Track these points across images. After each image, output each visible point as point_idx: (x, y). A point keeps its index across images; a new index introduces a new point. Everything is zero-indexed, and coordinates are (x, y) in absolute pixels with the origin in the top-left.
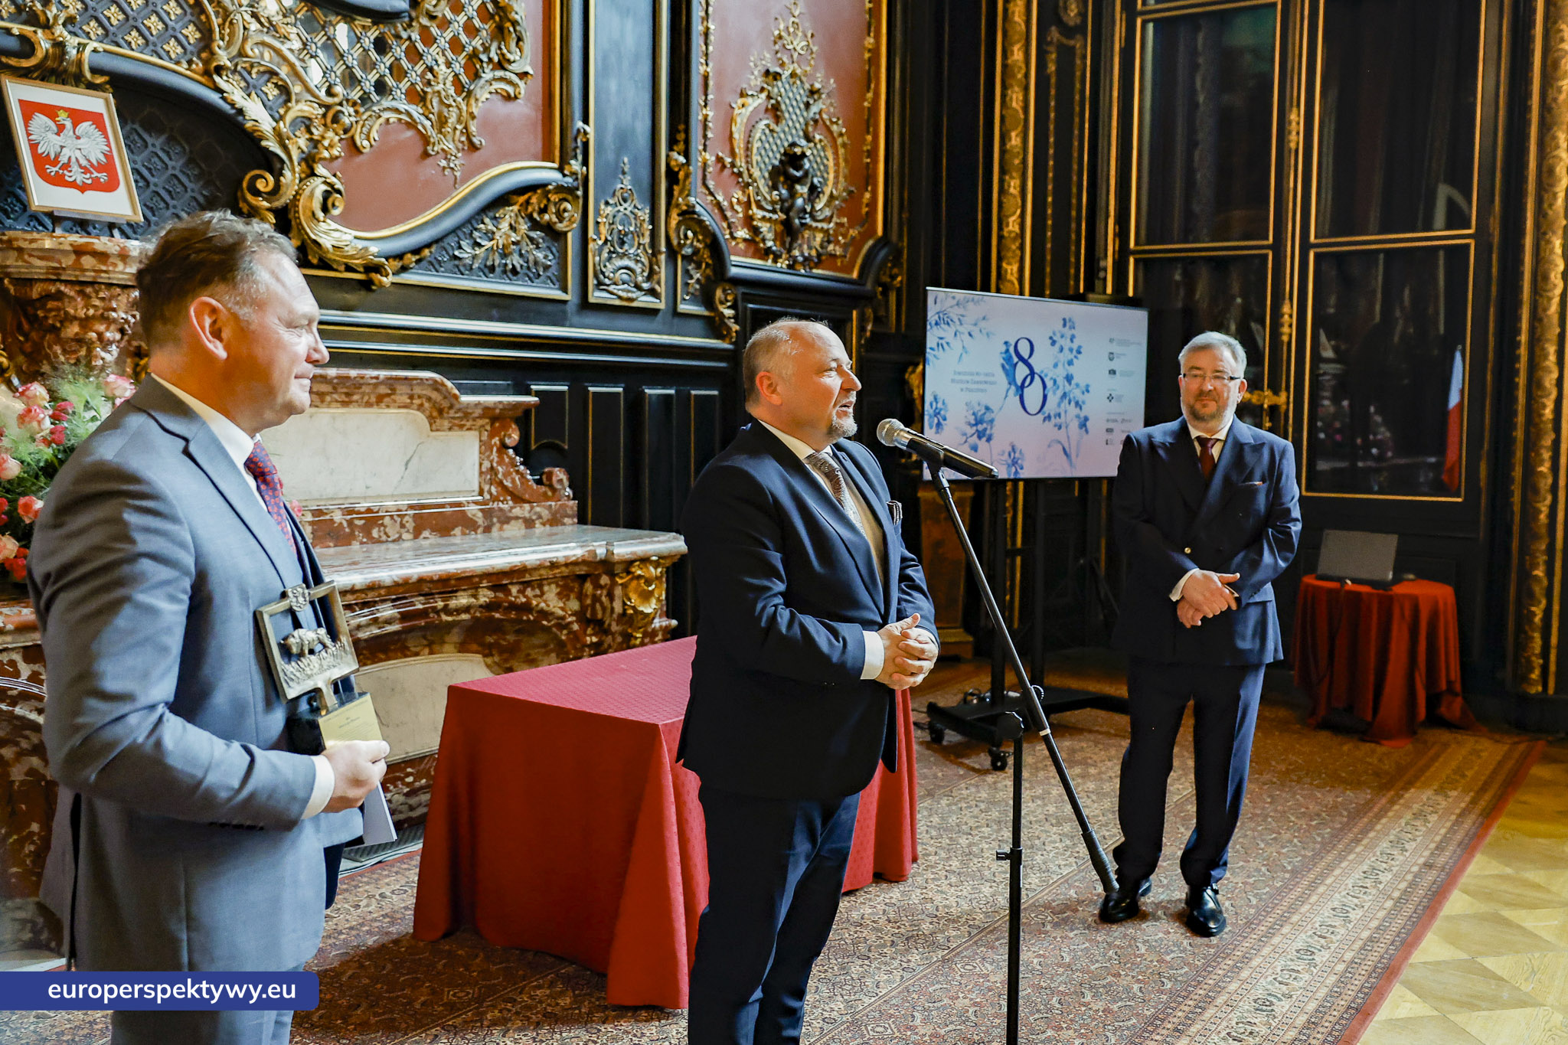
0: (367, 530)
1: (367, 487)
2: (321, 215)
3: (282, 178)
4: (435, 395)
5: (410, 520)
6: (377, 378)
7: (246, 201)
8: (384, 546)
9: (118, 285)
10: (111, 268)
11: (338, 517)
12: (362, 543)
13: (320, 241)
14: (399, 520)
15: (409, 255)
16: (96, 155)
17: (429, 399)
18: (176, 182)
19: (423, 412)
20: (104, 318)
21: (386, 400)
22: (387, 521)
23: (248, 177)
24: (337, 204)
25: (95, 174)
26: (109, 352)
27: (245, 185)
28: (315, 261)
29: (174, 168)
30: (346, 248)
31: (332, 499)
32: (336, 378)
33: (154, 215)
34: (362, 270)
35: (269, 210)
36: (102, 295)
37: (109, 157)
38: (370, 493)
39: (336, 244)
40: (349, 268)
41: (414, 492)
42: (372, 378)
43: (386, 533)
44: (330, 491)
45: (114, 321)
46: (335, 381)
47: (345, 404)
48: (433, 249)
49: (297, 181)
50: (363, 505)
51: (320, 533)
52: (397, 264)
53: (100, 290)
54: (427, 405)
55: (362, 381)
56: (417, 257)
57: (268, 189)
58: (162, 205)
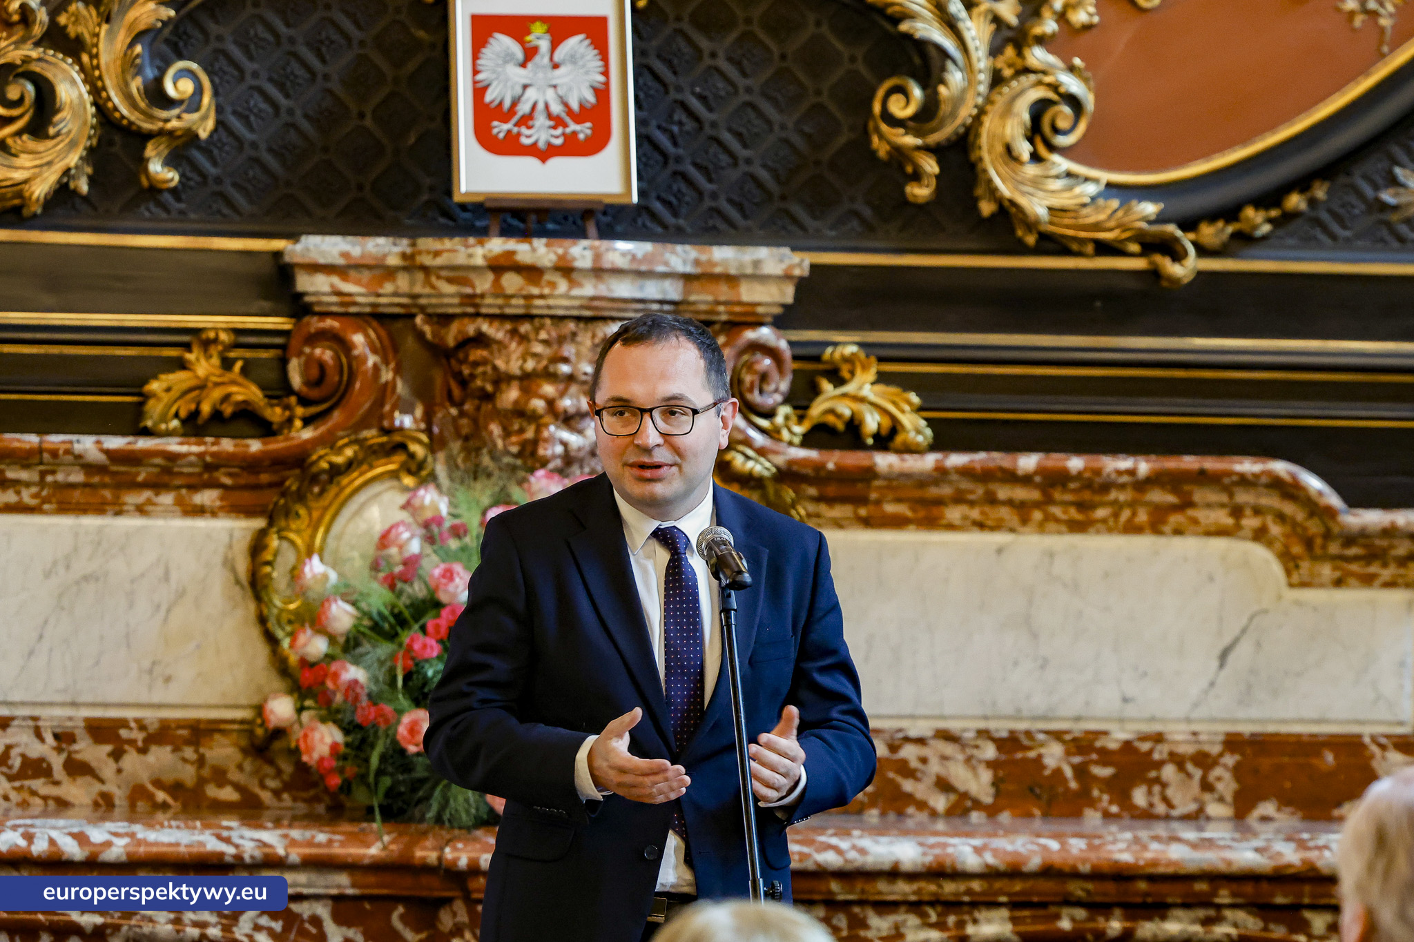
0: (1120, 788)
1: (1125, 700)
2: (1024, 149)
3: (942, 90)
4: (1289, 508)
5: (1227, 776)
6: (1132, 472)
7: (881, 137)
8: (1160, 829)
9: (578, 319)
10: (546, 291)
11: (1053, 755)
12: (1107, 815)
13: (1022, 201)
14: (1197, 773)
15: (1249, 212)
16: (581, 93)
17: (1281, 517)
18: (752, 114)
19: (1269, 544)
20: (552, 377)
21: (1175, 519)
22: (1169, 772)
23: (880, 93)
24: (1062, 124)
25: (573, 127)
26: (580, 432)
27: (877, 108)
28: (1031, 240)
29: (749, 90)
30: (1085, 211)
31: (1044, 718)
32: (1036, 472)
33: (710, 180)
34: (1134, 248)
35: (927, 149)
36: (543, 335)
37: (602, 93)
38: (1130, 711)
39: (1057, 202)
40: (1104, 248)
41: (1241, 714)
42: (1119, 473)
43: (1166, 800)
44: (1038, 703)
45: (571, 378)
46: (1038, 479)
47: (1077, 527)
48: (1320, 192)
49: (983, 88)
50: (1119, 735)
51: (1011, 787)
52: (1210, 233)
53: (542, 327)
54: (1275, 530)
55: (1098, 480)
56: (1274, 213)
57: (910, 111)
58: (724, 159)
